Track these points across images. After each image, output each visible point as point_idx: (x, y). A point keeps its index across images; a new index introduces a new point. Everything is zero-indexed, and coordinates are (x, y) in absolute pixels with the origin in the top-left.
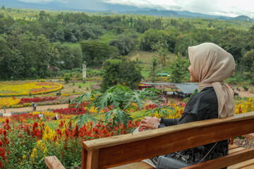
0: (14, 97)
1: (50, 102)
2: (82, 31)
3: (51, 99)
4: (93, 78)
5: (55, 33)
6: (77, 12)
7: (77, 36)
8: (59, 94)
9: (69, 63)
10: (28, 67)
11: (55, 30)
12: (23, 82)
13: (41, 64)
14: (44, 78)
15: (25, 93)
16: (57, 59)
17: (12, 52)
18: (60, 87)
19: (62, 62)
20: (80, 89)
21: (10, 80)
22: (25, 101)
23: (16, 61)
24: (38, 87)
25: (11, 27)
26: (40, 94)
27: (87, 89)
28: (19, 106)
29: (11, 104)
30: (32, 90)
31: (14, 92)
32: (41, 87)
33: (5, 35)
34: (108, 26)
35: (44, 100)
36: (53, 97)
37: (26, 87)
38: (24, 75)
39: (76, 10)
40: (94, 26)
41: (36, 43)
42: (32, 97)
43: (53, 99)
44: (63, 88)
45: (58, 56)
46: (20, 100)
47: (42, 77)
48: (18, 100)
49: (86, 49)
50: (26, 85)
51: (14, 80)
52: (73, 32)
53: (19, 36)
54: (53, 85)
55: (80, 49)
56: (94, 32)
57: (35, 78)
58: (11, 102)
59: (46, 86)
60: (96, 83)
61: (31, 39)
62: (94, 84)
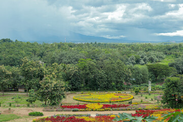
0: (99, 103)
1: (124, 108)
2: (148, 57)
3: (124, 106)
4: (157, 91)
5: (129, 59)
6: (144, 43)
7: (145, 60)
8: (130, 103)
9: (138, 80)
10: (110, 82)
11: (129, 57)
12: (106, 93)
13: (119, 80)
14: (120, 90)
15: (107, 100)
16: (130, 77)
17: (100, 72)
18: (132, 98)
19: (134, 79)
20: (146, 99)
21: (97, 91)
22: (106, 107)
23: (101, 78)
24: (116, 97)
25: (100, 55)
26: (117, 102)
27: (152, 100)
28: (102, 110)
29: (97, 108)
30: (112, 99)
31: (99, 99)
32: (118, 97)
33: (95, 60)
34: (168, 52)
35: (119, 106)
36: (126, 105)
37: (108, 97)
38: (107, 88)
39: (144, 42)
40: (158, 53)
41: (116, 65)
42: (111, 104)
43: (126, 106)
44: (134, 98)
45: (131, 75)
46: (102, 106)
47: (119, 90)
48: (101, 106)
49: (151, 69)
50: (108, 95)
51: (100, 91)
52: (142, 57)
53: (104, 61)
54: (126, 96)
55: (147, 70)
56: (157, 57)
57: (114, 90)
58: (97, 106)
59: (121, 97)
60: (159, 95)
61: (112, 63)
62: (157, 96)
